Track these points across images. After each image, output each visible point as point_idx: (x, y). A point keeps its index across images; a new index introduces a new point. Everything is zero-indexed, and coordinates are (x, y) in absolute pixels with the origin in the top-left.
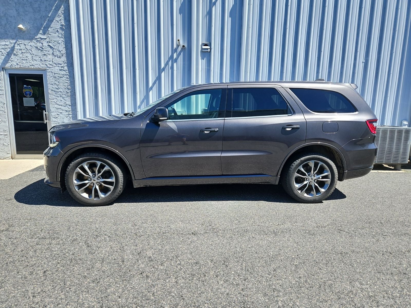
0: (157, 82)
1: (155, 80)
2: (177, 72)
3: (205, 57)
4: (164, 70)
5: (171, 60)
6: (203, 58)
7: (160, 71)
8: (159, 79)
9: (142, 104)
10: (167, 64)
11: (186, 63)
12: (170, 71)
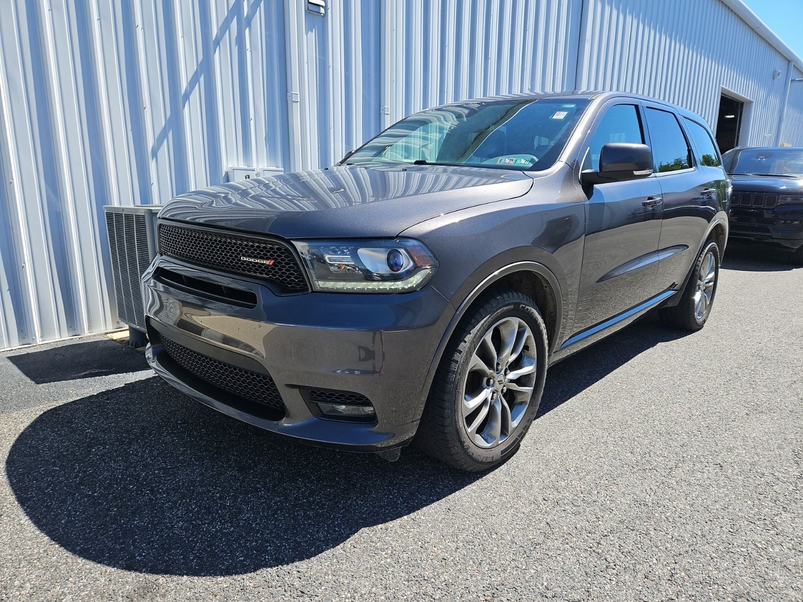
0: (202, 79)
1: (196, 73)
2: (253, 54)
3: (314, 28)
4: (218, 44)
5: (236, 17)
6: (309, 29)
7: (209, 46)
8: (205, 68)
9: (163, 145)
10: (225, 27)
11: (275, 35)
12: (235, 50)
